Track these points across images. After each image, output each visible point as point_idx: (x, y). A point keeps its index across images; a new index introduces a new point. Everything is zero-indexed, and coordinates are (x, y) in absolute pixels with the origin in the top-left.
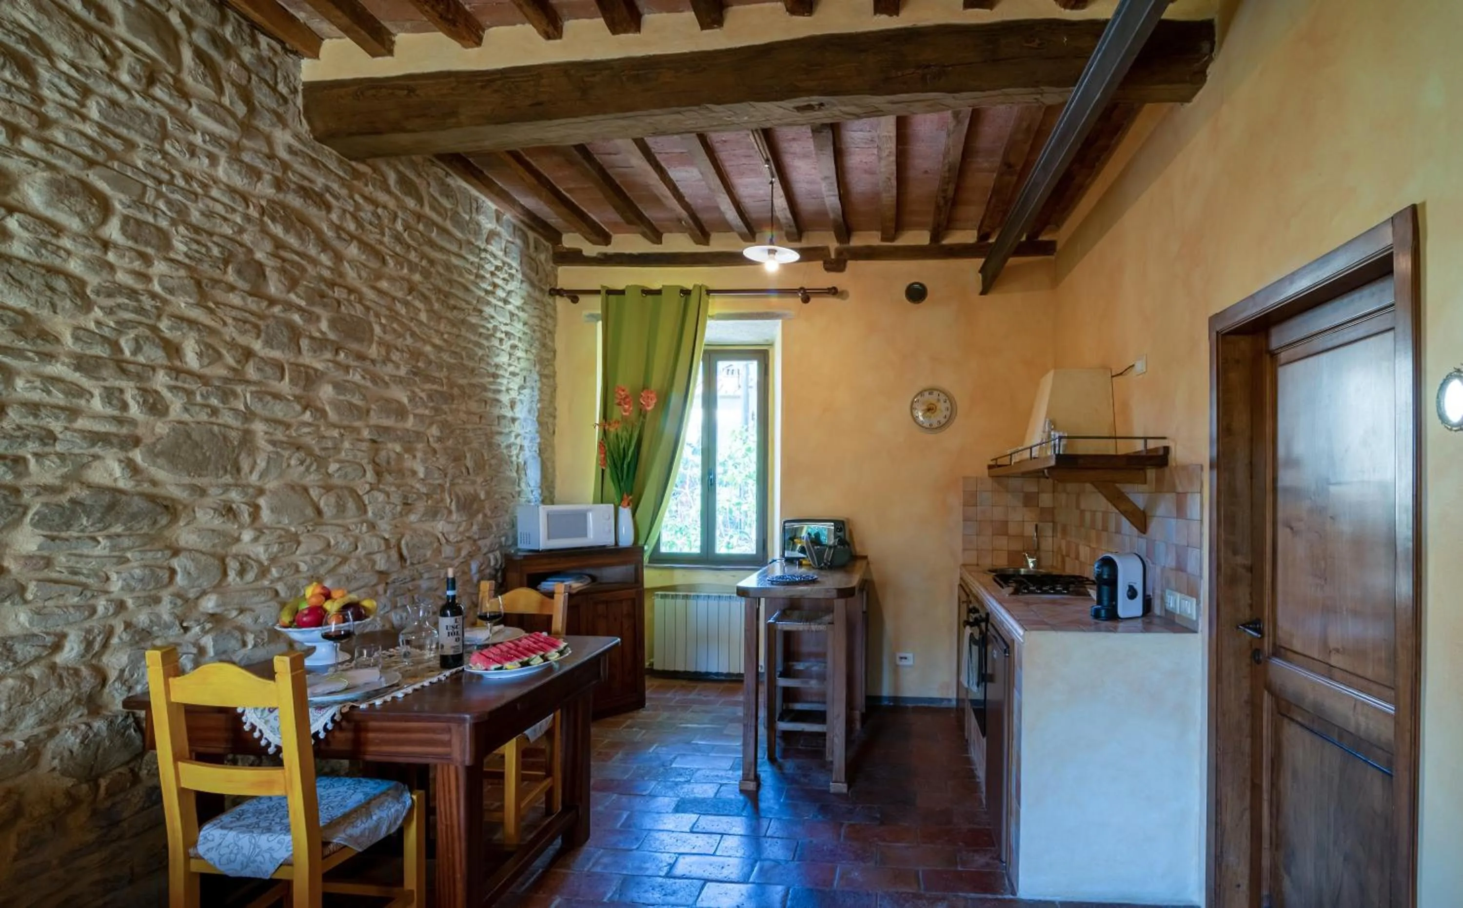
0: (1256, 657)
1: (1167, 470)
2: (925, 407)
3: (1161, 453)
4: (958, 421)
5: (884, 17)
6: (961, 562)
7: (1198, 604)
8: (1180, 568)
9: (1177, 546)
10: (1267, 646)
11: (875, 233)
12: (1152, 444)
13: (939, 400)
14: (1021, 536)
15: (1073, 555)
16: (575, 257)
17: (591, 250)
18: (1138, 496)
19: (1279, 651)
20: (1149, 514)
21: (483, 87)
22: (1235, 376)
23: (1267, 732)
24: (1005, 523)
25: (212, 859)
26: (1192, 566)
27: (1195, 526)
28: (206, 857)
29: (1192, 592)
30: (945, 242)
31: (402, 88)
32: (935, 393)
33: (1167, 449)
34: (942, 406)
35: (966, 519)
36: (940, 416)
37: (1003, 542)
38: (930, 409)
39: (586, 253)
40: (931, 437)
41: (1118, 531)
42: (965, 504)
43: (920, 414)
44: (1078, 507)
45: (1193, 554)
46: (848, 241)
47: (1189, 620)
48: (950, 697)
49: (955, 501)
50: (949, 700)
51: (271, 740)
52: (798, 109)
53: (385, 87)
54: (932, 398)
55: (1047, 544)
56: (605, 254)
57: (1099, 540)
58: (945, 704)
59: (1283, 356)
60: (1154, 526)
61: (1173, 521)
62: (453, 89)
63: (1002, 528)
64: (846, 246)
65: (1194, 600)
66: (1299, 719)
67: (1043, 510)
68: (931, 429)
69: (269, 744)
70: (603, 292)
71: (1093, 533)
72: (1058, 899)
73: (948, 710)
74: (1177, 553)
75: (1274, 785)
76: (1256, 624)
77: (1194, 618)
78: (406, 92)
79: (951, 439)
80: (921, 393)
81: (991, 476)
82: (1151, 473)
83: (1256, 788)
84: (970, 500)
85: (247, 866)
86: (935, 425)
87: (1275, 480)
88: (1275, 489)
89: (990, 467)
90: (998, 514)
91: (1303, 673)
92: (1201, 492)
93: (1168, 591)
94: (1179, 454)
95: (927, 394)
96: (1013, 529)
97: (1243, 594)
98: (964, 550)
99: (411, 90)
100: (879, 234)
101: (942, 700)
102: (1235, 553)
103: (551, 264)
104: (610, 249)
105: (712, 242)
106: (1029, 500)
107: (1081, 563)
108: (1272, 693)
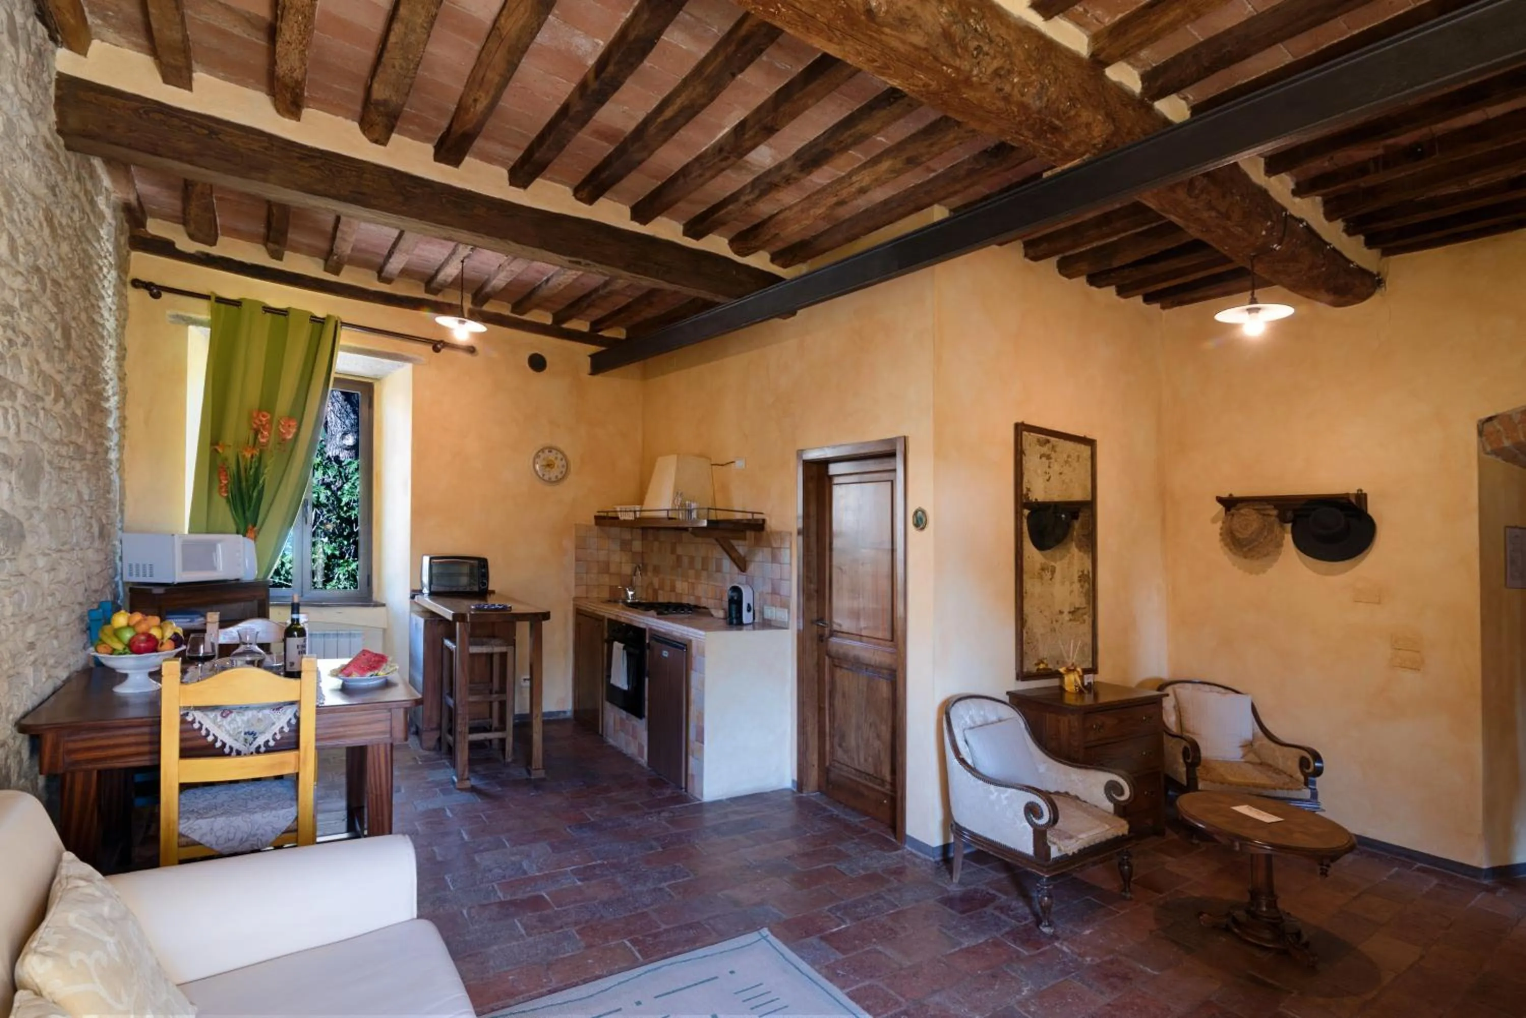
0: (821, 639)
1: (764, 533)
2: (545, 463)
3: (761, 522)
4: (571, 478)
5: (637, 224)
6: (573, 595)
7: (789, 612)
8: (775, 592)
9: (772, 580)
10: (827, 632)
11: (505, 303)
12: (756, 516)
13: (556, 458)
14: (619, 574)
15: (668, 588)
16: (165, 248)
17: (185, 244)
18: (741, 548)
19: (833, 633)
20: (747, 559)
21: (301, 159)
22: (811, 485)
23: (827, 677)
24: (607, 564)
25: (207, 842)
26: (784, 591)
27: (786, 567)
28: (202, 842)
29: (785, 605)
30: (565, 326)
31: (202, 126)
32: (554, 452)
33: (764, 520)
34: (559, 463)
35: (577, 560)
36: (554, 473)
37: (606, 579)
38: (549, 465)
39: (179, 246)
40: (548, 488)
41: (719, 570)
42: (577, 547)
43: (537, 467)
44: (673, 551)
45: (785, 584)
46: (482, 306)
47: (784, 622)
48: (565, 709)
49: (569, 544)
50: (565, 712)
51: (225, 741)
52: (570, 261)
53: (177, 117)
54: (552, 456)
55: (638, 580)
56: (208, 255)
57: (698, 577)
58: (562, 716)
59: (836, 480)
60: (752, 568)
61: (770, 565)
62: (266, 148)
63: (605, 568)
64: (478, 308)
65: (786, 610)
66: (845, 666)
67: (634, 554)
68: (550, 482)
69: (224, 745)
70: (213, 298)
71: (692, 573)
72: (724, 798)
73: (565, 721)
74: (772, 584)
75: (831, 705)
76: (821, 619)
77: (786, 620)
78: (206, 132)
79: (568, 491)
80: (542, 450)
81: (597, 524)
82: (750, 534)
83: (821, 709)
84: (581, 545)
85: (246, 841)
86: (554, 479)
87: (831, 544)
88: (831, 549)
89: (597, 518)
90: (602, 556)
91: (847, 642)
92: (791, 548)
93: (765, 607)
94: (772, 524)
95: (547, 451)
96: (613, 569)
97: (814, 604)
98: (576, 586)
99: (212, 132)
100: (510, 306)
101: (559, 712)
102: (811, 582)
103: (128, 248)
104: (214, 251)
105: (343, 273)
106: (625, 546)
107: (677, 594)
108: (830, 656)
